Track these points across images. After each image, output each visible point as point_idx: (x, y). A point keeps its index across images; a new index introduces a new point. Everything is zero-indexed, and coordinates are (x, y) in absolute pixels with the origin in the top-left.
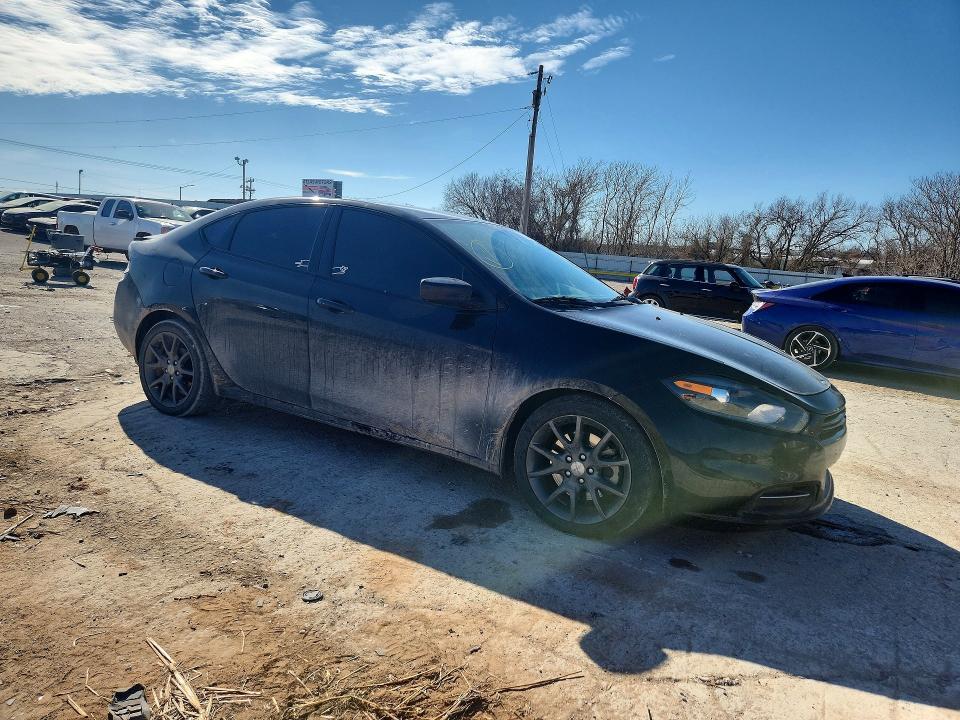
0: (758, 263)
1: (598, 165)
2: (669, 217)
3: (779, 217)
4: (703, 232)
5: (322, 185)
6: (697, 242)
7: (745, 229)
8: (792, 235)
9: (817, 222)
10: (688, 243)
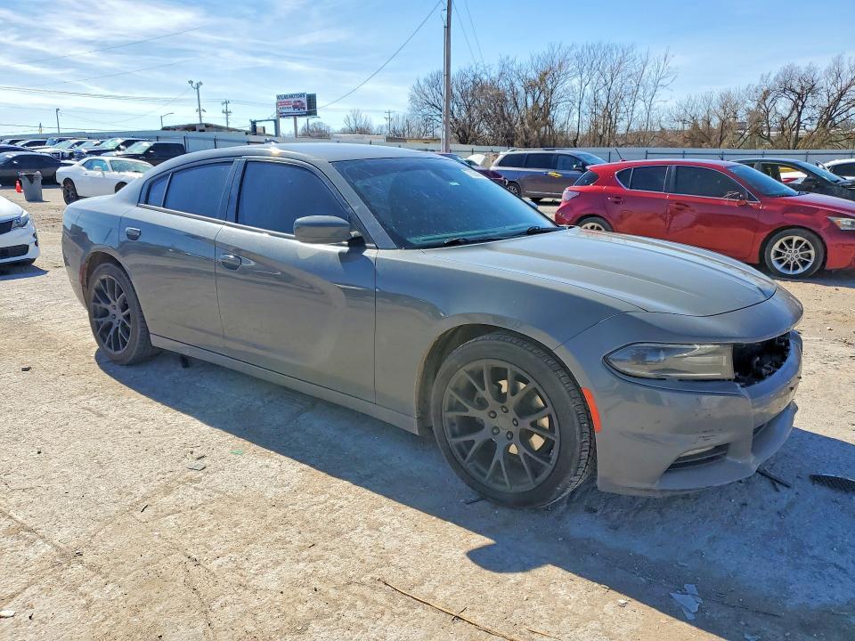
0: (767, 143)
1: (571, 48)
2: (648, 99)
3: (786, 89)
4: (702, 113)
5: (296, 99)
6: (695, 125)
7: (752, 106)
8: (803, 107)
9: (834, 91)
10: (687, 127)
